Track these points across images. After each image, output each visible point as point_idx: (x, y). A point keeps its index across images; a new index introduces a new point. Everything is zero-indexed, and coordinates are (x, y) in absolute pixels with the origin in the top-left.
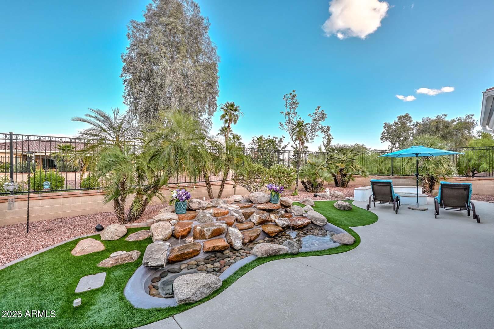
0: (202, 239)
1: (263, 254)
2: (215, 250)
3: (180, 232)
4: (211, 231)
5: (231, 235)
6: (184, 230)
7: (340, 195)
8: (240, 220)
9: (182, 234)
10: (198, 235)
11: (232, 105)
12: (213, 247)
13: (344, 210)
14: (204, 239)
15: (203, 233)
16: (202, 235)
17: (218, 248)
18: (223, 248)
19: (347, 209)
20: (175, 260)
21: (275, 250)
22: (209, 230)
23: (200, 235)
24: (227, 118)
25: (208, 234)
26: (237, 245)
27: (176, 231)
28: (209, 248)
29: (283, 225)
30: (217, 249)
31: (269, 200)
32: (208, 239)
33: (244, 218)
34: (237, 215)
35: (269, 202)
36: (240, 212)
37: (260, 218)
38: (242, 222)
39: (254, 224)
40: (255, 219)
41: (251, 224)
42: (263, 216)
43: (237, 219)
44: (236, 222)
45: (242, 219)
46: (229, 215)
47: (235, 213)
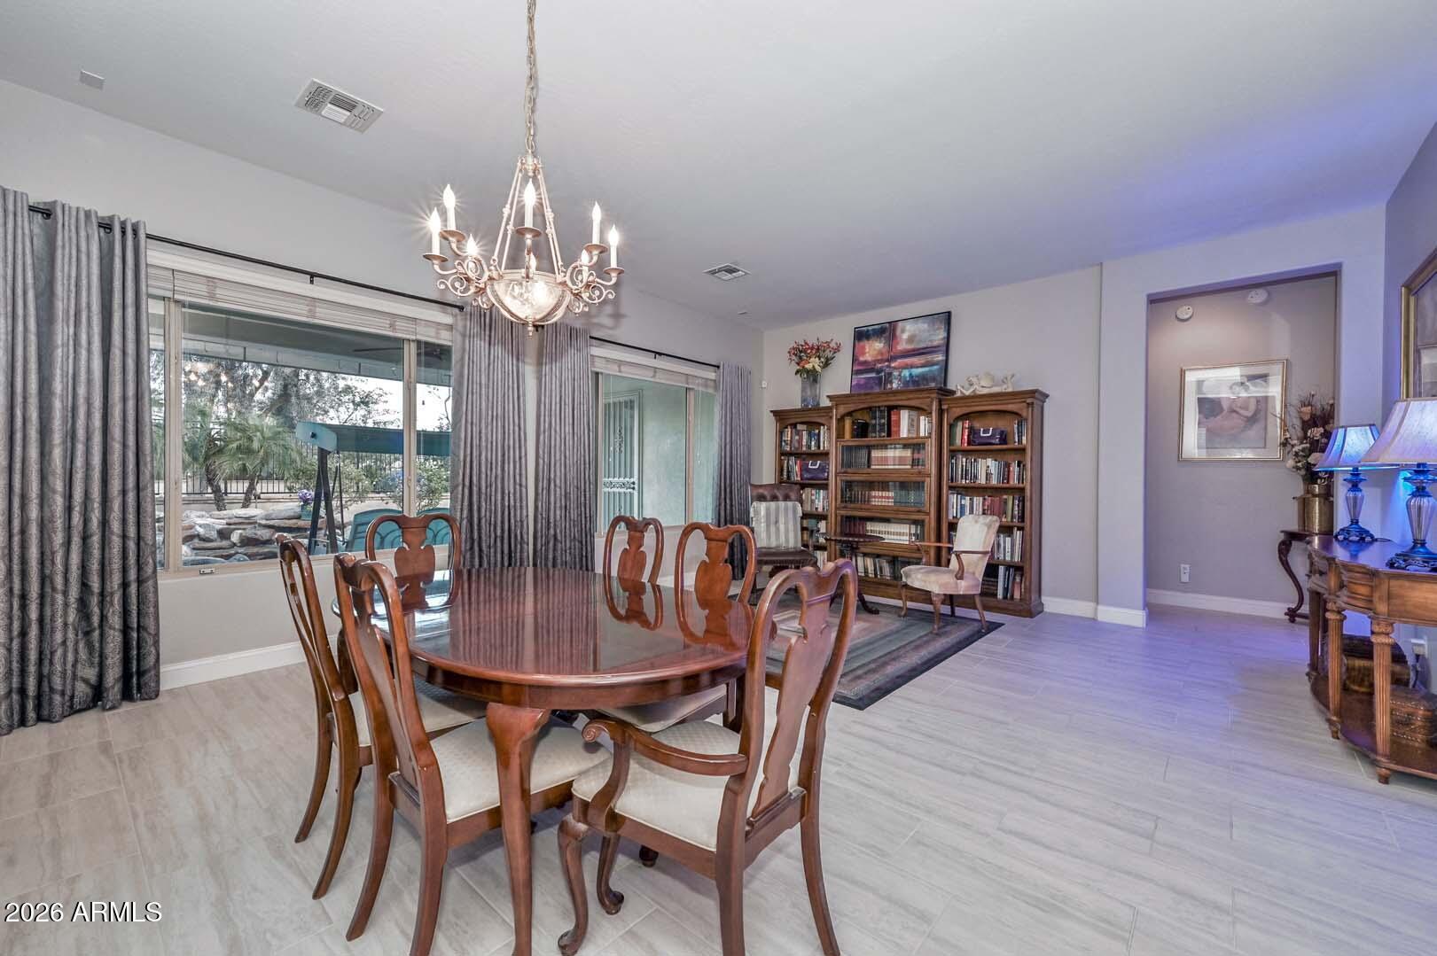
8: (205, 538)
33: (214, 535)
34: (201, 531)
35: (299, 518)
36: (213, 527)
37: (241, 534)
38: (211, 541)
39: (235, 544)
40: (235, 537)
41: (225, 543)
42: (249, 532)
43: (198, 536)
44: (196, 540)
45: (207, 536)
46: (193, 530)
47: (200, 526)
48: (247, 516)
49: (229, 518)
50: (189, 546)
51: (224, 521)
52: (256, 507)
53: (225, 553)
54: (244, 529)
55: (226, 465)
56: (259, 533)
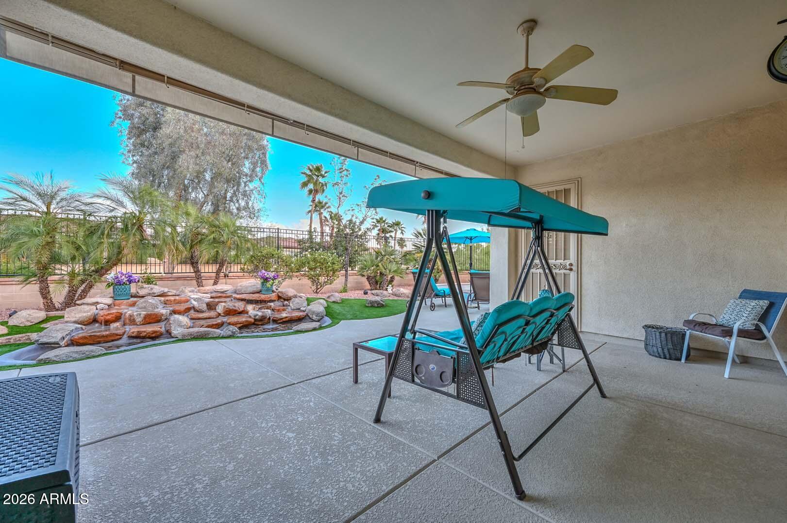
0: (131, 325)
1: (185, 335)
2: (141, 335)
3: (102, 316)
4: (142, 316)
5: (171, 322)
6: (109, 314)
7: (404, 293)
8: (198, 309)
9: (105, 318)
10: (127, 321)
11: (318, 169)
12: (139, 331)
13: (372, 306)
14: (134, 325)
15: (132, 318)
16: (132, 321)
17: (145, 333)
18: (152, 334)
19: (376, 305)
20: (81, 341)
21: (202, 332)
22: (140, 315)
23: (130, 320)
24: (311, 186)
25: (139, 320)
26: (175, 332)
27: (99, 315)
28: (133, 333)
29: (255, 316)
30: (143, 334)
31: (259, 291)
32: (140, 325)
33: (204, 307)
34: (195, 303)
35: (259, 292)
36: (203, 300)
37: (225, 306)
38: (202, 312)
39: (219, 314)
40: (220, 309)
41: (212, 314)
42: (230, 304)
43: (194, 308)
44: (192, 311)
45: (201, 308)
46: (189, 303)
47: (194, 300)
48: (222, 291)
49: (211, 293)
50: (188, 316)
51: (209, 295)
52: (226, 284)
53: (214, 322)
54: (225, 302)
55: (205, 252)
56: (236, 305)
